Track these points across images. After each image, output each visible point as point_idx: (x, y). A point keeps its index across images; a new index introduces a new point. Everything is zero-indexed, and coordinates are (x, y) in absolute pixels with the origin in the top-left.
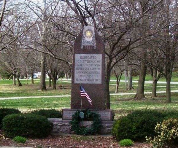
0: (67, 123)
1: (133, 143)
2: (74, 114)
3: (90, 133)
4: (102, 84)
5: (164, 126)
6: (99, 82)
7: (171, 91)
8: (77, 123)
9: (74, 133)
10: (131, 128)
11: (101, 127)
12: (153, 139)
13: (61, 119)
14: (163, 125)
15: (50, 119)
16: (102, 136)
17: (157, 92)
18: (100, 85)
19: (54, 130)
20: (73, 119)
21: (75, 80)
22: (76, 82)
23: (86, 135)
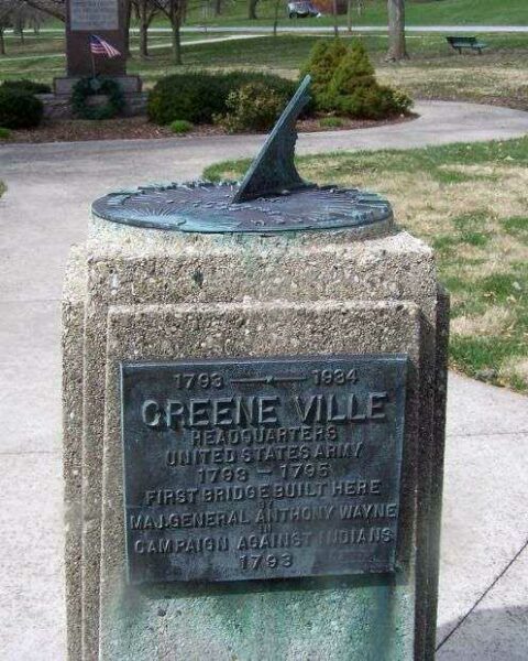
0: (64, 102)
1: (192, 126)
2: (75, 84)
3: (105, 116)
4: (119, 30)
5: (243, 96)
6: (115, 27)
7: (182, 44)
8: (82, 100)
9: (79, 118)
10: (182, 102)
11: (123, 104)
12: (224, 117)
13: (51, 96)
14: (241, 93)
15: (37, 96)
16: (128, 120)
17: (149, 47)
18: (115, 31)
19: (45, 115)
20: (74, 94)
21: (72, 24)
22: (74, 28)
23: (100, 119)
